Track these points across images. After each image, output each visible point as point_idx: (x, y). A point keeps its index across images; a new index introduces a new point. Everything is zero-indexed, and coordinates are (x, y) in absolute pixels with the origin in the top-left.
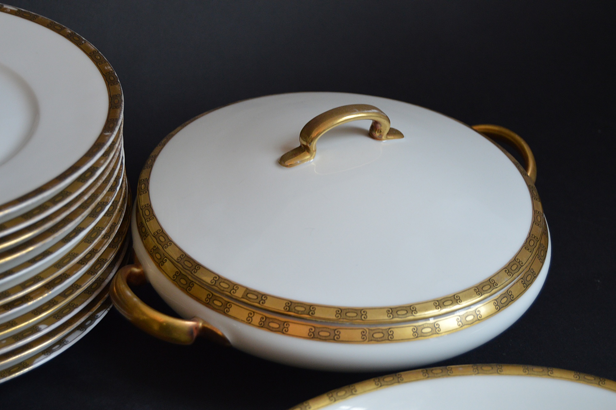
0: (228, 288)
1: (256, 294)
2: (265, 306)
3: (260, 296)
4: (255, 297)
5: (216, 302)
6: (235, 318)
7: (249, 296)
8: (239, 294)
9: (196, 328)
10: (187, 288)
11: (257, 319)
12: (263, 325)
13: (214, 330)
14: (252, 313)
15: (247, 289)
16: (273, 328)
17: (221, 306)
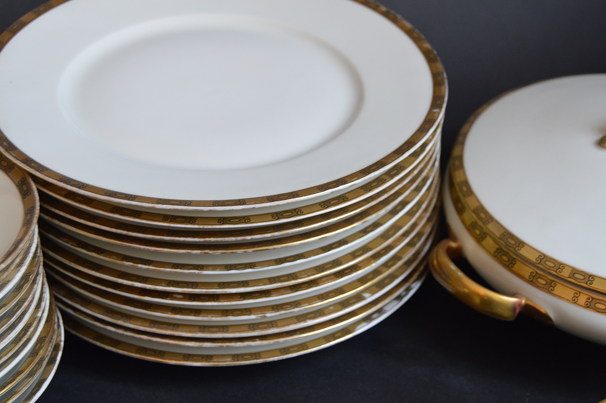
0: (554, 267)
1: (583, 274)
2: (592, 287)
3: (587, 277)
4: (583, 278)
5: (540, 280)
6: (560, 297)
7: (576, 275)
8: (565, 274)
9: (520, 304)
10: (509, 264)
11: (583, 299)
12: (588, 306)
13: (538, 308)
14: (578, 293)
15: (574, 269)
16: (599, 309)
17: (545, 284)
